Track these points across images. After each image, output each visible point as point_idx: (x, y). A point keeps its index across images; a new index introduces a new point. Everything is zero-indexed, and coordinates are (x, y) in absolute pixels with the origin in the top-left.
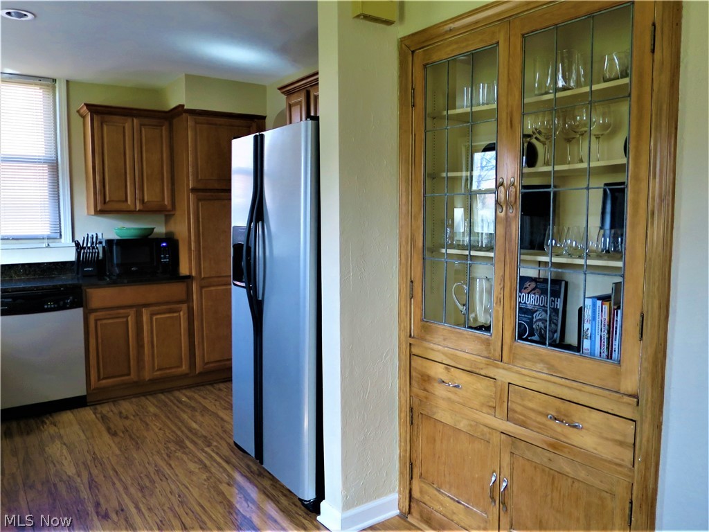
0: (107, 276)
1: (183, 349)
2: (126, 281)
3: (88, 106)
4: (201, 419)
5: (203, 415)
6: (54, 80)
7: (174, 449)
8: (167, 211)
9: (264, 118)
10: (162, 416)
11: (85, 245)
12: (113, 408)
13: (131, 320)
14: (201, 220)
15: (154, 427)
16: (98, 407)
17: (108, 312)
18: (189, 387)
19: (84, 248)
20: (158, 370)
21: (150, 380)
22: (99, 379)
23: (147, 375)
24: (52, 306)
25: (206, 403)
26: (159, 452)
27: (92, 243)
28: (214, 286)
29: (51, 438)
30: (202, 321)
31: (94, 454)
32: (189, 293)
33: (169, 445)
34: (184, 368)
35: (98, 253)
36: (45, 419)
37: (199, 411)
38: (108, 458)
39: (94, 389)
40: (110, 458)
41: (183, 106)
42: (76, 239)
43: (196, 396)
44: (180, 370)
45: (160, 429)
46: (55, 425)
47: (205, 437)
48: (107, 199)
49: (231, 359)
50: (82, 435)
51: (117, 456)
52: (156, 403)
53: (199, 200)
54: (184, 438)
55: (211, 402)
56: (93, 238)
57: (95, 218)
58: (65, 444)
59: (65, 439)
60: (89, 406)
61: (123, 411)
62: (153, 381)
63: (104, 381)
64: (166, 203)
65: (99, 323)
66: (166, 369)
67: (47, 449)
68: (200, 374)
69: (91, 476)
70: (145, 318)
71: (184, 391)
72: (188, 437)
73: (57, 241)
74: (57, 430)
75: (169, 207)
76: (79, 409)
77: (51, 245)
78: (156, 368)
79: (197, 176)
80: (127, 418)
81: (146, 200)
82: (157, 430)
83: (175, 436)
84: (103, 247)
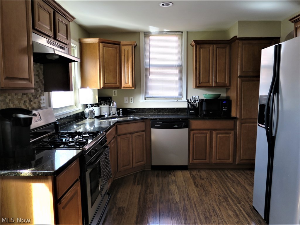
0: (199, 115)
1: (231, 151)
2: (207, 118)
3: (194, 41)
4: (237, 188)
5: (238, 186)
6: (182, 32)
7: (223, 201)
8: (227, 87)
9: (279, 38)
10: (219, 182)
11: (191, 101)
12: (198, 173)
13: (208, 136)
14: (243, 91)
15: (214, 187)
16: (192, 171)
17: (199, 131)
18: (232, 170)
19: (191, 102)
20: (218, 160)
21: (214, 164)
22: (193, 160)
23: (213, 161)
24: (177, 126)
25: (240, 179)
26: (215, 200)
27: (194, 100)
28: (248, 123)
29: (172, 182)
30: (241, 139)
31: (188, 194)
32: (235, 125)
33: (220, 198)
34: (231, 160)
35: (196, 105)
36: (171, 172)
37: (236, 183)
38: (193, 197)
39: (191, 164)
40: (194, 197)
41: (237, 36)
42: (188, 99)
43: (235, 175)
44: (229, 161)
45: (217, 189)
46: (174, 176)
47: (238, 198)
48: (201, 82)
49: (255, 160)
50: (184, 183)
51: (197, 197)
52: (216, 174)
53: (242, 81)
54: (228, 196)
55: (242, 179)
56: (194, 98)
57: (195, 89)
58: (177, 186)
59: (177, 183)
60: (189, 170)
61: (202, 176)
62: (216, 164)
63: (195, 161)
64: (227, 83)
65: (194, 135)
66: (222, 159)
67: (170, 186)
68: (238, 164)
69: (185, 205)
70: (214, 136)
71: (230, 171)
72: (229, 196)
73: (181, 99)
74: (175, 178)
75: (228, 85)
76: (185, 171)
77: (178, 101)
78: (218, 159)
79: (242, 70)
80: (203, 179)
81: (217, 81)
82: (215, 189)
83: (224, 194)
84: (198, 102)
